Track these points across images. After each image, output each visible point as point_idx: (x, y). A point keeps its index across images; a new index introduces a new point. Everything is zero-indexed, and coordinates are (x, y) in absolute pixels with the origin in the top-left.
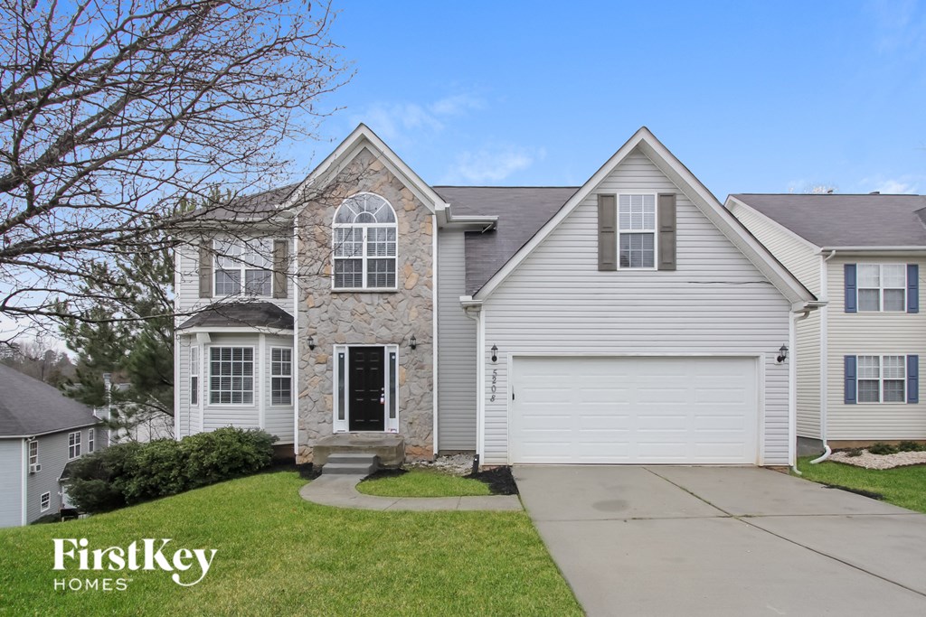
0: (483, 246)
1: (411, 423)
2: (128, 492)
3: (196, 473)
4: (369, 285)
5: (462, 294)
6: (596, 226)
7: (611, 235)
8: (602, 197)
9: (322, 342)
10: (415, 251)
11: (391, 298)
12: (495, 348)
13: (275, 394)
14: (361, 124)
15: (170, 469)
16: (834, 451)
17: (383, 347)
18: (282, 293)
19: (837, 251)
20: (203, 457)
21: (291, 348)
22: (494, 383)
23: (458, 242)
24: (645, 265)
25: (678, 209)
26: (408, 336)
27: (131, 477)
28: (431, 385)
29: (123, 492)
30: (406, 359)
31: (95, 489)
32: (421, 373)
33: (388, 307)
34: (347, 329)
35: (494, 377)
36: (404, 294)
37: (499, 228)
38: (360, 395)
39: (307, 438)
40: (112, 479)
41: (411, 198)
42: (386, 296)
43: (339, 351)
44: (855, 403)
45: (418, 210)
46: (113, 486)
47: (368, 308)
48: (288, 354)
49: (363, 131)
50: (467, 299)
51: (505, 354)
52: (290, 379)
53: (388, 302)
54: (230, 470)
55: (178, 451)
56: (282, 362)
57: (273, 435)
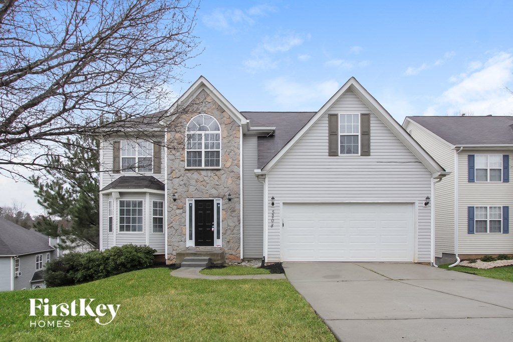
0: (267, 144)
1: (228, 242)
2: (76, 278)
3: (113, 268)
4: (206, 165)
5: (256, 168)
6: (327, 131)
7: (335, 136)
8: (331, 116)
9: (180, 197)
10: (230, 147)
11: (217, 173)
12: (273, 198)
13: (155, 227)
14: (201, 76)
15: (99, 265)
16: (461, 261)
17: (213, 200)
18: (158, 170)
19: (463, 147)
20: (116, 259)
21: (163, 201)
22: (273, 217)
23: (254, 142)
24: (354, 153)
25: (371, 122)
26: (227, 194)
27: (78, 270)
28: (239, 221)
29: (74, 279)
30: (226, 206)
31: (59, 276)
32: (234, 214)
33: (216, 178)
34: (194, 190)
35: (273, 214)
36: (224, 171)
37: (276, 134)
38: (201, 226)
39: (172, 250)
40: (68, 272)
41: (228, 117)
42: (215, 172)
43: (189, 202)
44: (474, 233)
45: (232, 124)
46: (68, 275)
47: (205, 178)
48: (161, 204)
49: (202, 80)
50: (258, 171)
51: (279, 202)
52: (162, 218)
53: (216, 175)
54: (132, 266)
55: (103, 256)
56: (158, 209)
57: (153, 249)
